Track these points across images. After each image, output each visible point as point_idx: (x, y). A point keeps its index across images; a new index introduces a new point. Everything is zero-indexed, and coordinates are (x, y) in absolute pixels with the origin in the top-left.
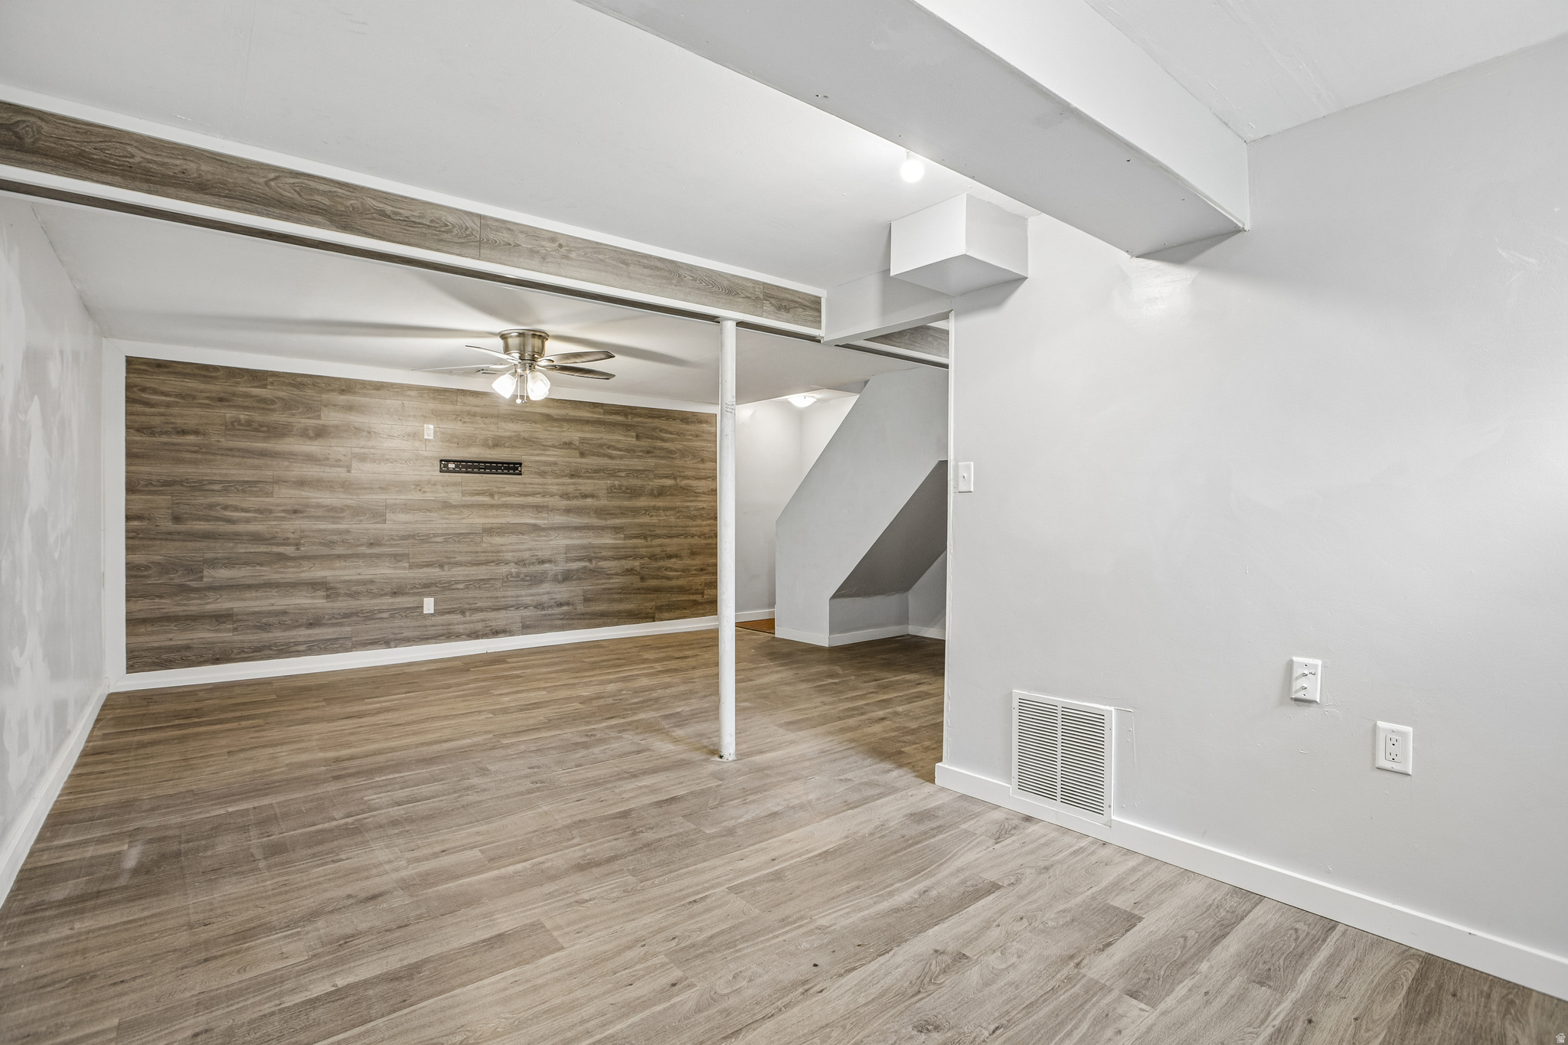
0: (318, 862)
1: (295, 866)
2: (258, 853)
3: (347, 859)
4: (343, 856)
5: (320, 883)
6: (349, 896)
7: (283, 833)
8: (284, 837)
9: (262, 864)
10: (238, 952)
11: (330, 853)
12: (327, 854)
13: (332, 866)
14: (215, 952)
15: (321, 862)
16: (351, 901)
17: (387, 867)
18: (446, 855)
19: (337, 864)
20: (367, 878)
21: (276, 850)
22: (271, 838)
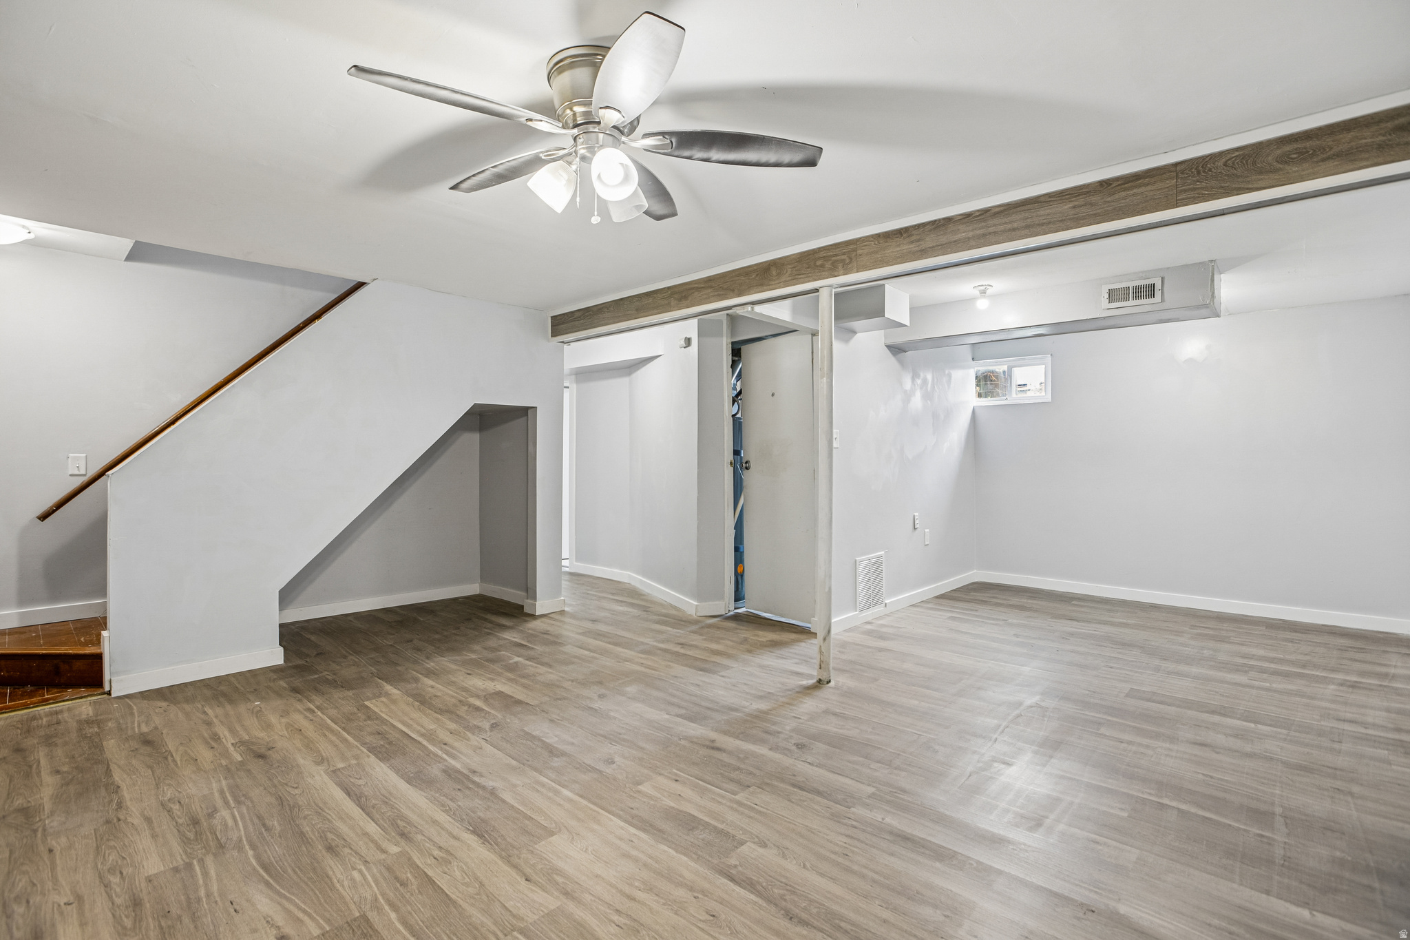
0: (1225, 784)
1: (1247, 792)
2: (1279, 822)
3: (1199, 773)
4: (1200, 777)
5: (1234, 770)
6: (1218, 753)
7: (1244, 830)
8: (1245, 824)
9: (1278, 810)
10: (1313, 763)
11: (1209, 785)
12: (1213, 785)
13: (1215, 775)
14: (1330, 771)
15: (1222, 783)
16: (1218, 750)
17: (1174, 754)
18: (1120, 739)
19: (1211, 774)
20: (1196, 755)
21: (1261, 816)
22: (1260, 832)
